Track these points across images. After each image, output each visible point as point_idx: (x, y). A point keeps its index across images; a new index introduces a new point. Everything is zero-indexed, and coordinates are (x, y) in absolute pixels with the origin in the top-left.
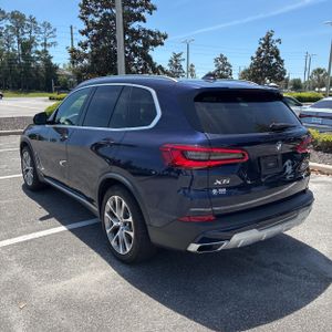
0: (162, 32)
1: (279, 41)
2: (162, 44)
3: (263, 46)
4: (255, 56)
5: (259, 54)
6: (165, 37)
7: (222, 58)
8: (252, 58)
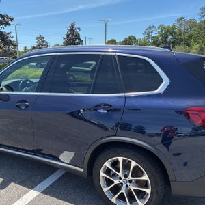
0: (10, 16)
1: (79, 28)
2: (9, 25)
3: (70, 31)
4: (65, 37)
5: (68, 36)
6: (12, 20)
7: (41, 38)
8: (64, 38)
